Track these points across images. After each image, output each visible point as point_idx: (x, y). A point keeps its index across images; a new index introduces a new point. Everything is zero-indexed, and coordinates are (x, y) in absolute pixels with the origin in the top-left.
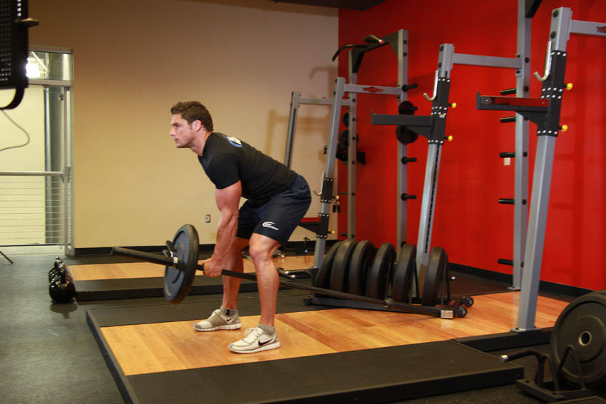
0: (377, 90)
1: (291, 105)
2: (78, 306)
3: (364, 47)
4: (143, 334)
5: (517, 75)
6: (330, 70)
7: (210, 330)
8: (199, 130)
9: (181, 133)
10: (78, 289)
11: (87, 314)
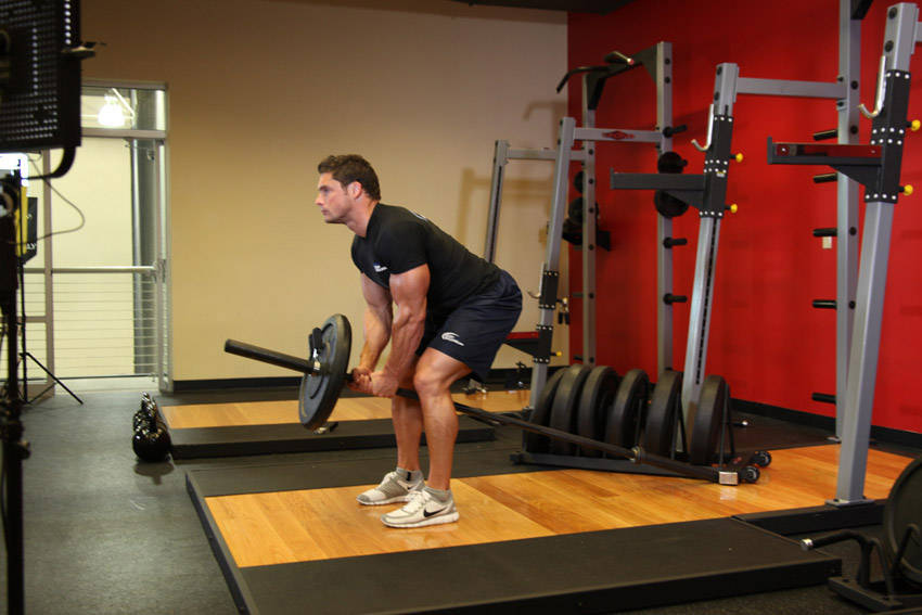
0: (625, 135)
1: (495, 161)
2: (175, 466)
3: (605, 69)
4: (267, 508)
5: (838, 108)
6: (555, 106)
7: (383, 503)
8: (358, 197)
9: (332, 200)
10: (176, 441)
11: (187, 477)
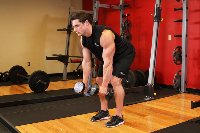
0: (113, 7)
1: (69, 13)
5: (183, 2)
